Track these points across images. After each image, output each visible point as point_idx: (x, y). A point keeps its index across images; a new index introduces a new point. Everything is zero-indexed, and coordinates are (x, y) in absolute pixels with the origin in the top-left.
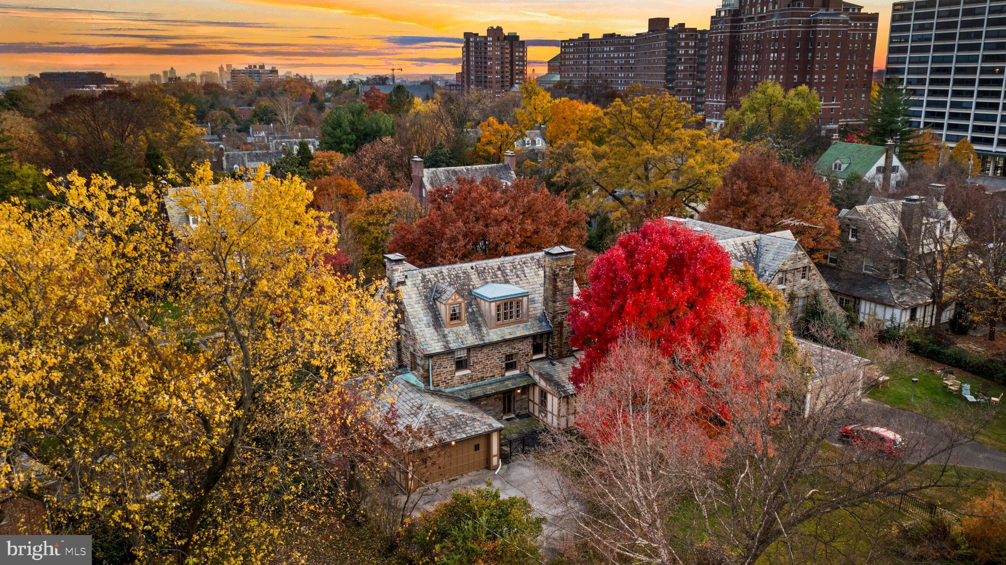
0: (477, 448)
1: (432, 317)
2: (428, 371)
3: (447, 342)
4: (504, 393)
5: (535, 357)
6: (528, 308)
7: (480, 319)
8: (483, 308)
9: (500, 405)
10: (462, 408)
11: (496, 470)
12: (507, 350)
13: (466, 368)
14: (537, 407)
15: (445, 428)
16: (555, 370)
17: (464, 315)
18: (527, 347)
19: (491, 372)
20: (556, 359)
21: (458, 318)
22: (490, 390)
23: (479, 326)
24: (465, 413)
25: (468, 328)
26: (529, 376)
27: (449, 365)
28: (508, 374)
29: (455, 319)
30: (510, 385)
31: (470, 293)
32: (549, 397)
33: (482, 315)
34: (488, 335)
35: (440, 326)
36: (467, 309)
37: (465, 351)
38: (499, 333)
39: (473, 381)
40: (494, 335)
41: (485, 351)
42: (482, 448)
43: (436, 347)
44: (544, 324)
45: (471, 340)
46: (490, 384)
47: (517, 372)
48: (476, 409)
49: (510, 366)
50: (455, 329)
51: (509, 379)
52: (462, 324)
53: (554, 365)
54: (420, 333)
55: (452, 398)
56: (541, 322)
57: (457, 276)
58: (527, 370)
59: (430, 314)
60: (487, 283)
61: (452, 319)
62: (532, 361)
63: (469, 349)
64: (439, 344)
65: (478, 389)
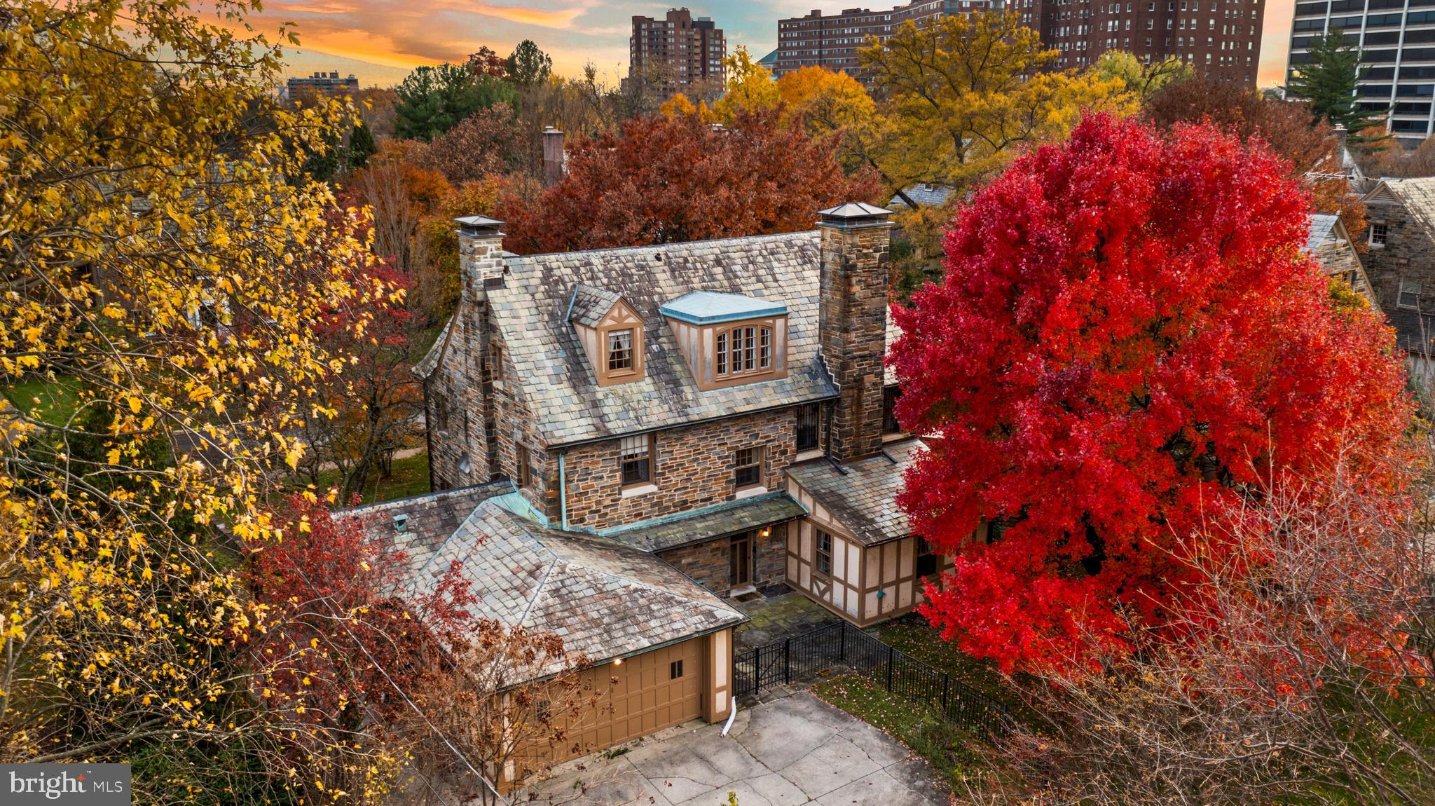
0: (677, 670)
1: (567, 360)
2: (556, 486)
3: (602, 417)
4: (734, 536)
5: (801, 457)
6: (786, 347)
7: (678, 367)
8: (684, 342)
9: (723, 564)
10: (639, 572)
11: (723, 722)
12: (738, 438)
13: (647, 480)
14: (806, 571)
15: (596, 623)
16: (848, 486)
17: (640, 358)
18: (783, 433)
19: (704, 489)
20: (848, 461)
21: (628, 364)
22: (701, 530)
23: (675, 384)
24: (646, 586)
25: (652, 388)
26: (790, 499)
27: (606, 471)
28: (742, 495)
29: (620, 365)
30: (747, 519)
31: (654, 310)
32: (838, 545)
33: (681, 360)
34: (698, 405)
35: (586, 381)
36: (648, 345)
37: (645, 441)
38: (722, 399)
39: (663, 510)
40: (710, 405)
41: (691, 439)
42: (689, 672)
43: (577, 429)
44: (820, 381)
45: (658, 415)
46: (703, 517)
47: (761, 490)
48: (671, 574)
49: (747, 477)
50: (619, 388)
51: (744, 505)
52: (637, 379)
53: (844, 474)
54: (538, 397)
55: (615, 549)
56: (814, 376)
57: (624, 273)
58: (783, 487)
59: (562, 354)
60: (692, 291)
61: (612, 366)
62: (794, 465)
63: (653, 435)
64: (583, 422)
65: (676, 529)
